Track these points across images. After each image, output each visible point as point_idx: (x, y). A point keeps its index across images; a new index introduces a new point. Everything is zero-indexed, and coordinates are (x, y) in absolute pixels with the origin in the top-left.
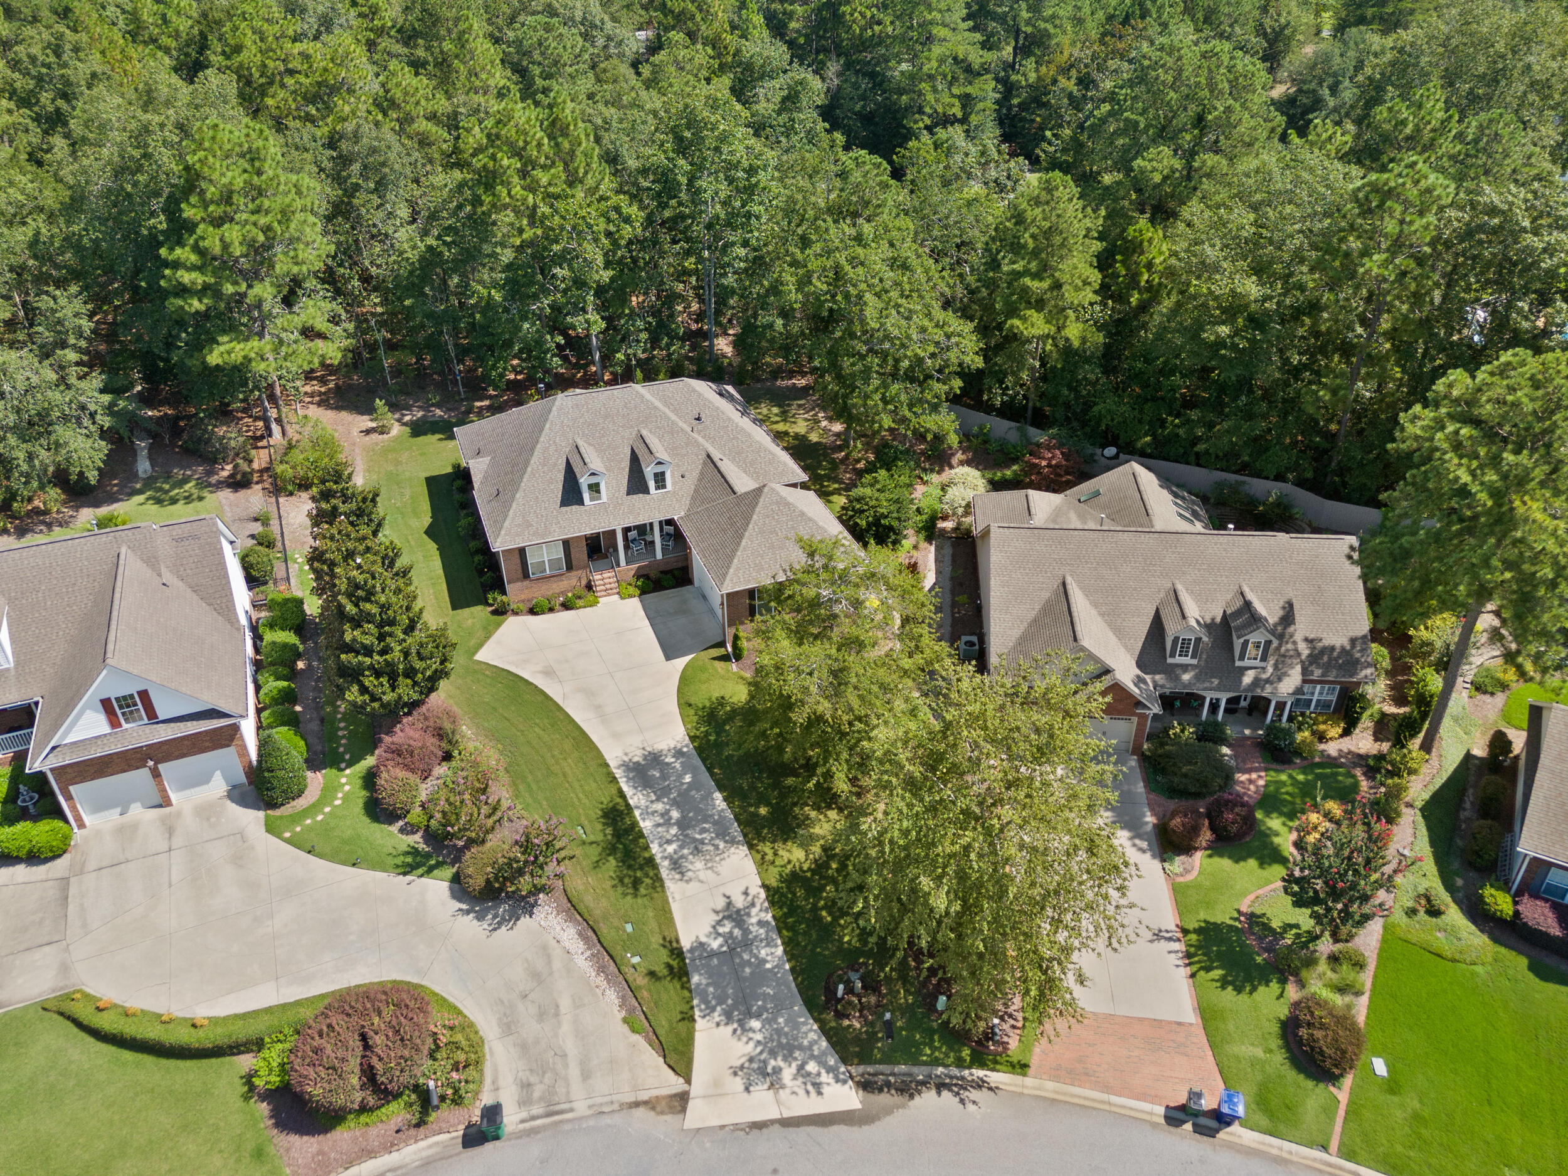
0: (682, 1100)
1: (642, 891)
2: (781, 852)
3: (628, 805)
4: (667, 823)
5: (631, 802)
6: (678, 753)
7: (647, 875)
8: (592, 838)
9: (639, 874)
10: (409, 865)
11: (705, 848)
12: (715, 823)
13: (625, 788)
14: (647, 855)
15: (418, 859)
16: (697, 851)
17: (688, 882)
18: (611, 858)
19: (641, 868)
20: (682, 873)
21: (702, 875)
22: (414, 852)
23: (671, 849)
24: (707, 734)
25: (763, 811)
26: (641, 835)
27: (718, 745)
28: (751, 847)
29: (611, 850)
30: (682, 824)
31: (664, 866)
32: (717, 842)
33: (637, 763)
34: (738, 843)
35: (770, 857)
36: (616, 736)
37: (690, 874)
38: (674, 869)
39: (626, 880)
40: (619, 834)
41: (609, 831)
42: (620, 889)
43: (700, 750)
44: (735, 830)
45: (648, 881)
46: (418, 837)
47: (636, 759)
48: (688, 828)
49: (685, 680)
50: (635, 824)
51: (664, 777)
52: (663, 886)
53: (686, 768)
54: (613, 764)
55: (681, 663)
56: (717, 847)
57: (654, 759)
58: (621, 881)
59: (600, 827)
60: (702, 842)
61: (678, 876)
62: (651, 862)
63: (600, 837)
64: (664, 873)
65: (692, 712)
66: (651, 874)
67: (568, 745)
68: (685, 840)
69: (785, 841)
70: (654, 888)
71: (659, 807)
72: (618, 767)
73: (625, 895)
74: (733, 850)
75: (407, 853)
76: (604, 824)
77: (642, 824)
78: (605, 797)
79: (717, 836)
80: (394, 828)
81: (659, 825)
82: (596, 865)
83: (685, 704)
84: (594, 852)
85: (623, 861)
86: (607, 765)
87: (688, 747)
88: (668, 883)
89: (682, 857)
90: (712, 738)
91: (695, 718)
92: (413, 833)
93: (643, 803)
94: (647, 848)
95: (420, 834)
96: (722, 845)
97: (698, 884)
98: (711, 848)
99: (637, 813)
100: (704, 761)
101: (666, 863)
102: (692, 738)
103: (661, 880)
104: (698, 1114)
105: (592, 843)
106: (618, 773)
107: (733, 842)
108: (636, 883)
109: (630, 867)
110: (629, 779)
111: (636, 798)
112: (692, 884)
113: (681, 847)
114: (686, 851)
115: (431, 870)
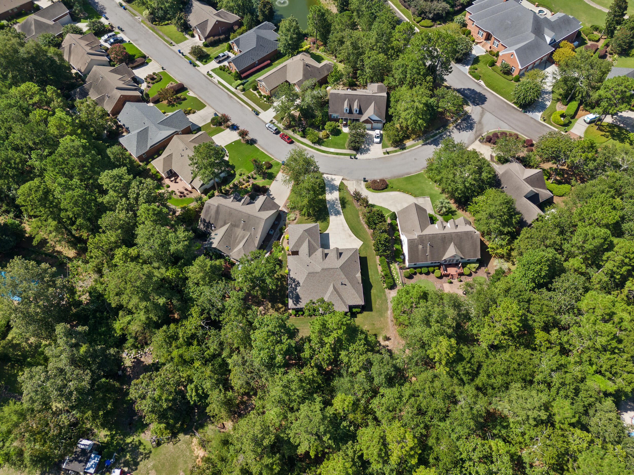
0: (343, 179)
1: (342, 197)
4: (336, 205)
6: (332, 215)
12: (330, 204)
13: (342, 211)
16: (333, 200)
19: (342, 200)
20: (336, 198)
23: (337, 202)
24: (326, 217)
26: (341, 204)
27: (325, 214)
28: (326, 200)
29: (346, 203)
30: (334, 204)
33: (339, 215)
36: (341, 220)
41: (345, 205)
43: (328, 214)
44: (327, 202)
49: (327, 228)
51: (335, 212)
53: (331, 212)
55: (326, 232)
57: (336, 215)
59: (347, 206)
60: (332, 202)
66: (340, 199)
68: (335, 202)
71: (337, 208)
74: (328, 200)
78: (344, 210)
79: (330, 202)
81: (338, 205)
82: (348, 201)
83: (328, 223)
86: (343, 215)
87: (330, 215)
89: (336, 200)
91: (327, 220)
94: (340, 202)
97: (334, 197)
99: (341, 207)
101: (338, 200)
102: (329, 217)
104: (341, 178)
105: (348, 204)
106: (342, 213)
109: (344, 200)
110: (340, 212)
111: (340, 209)
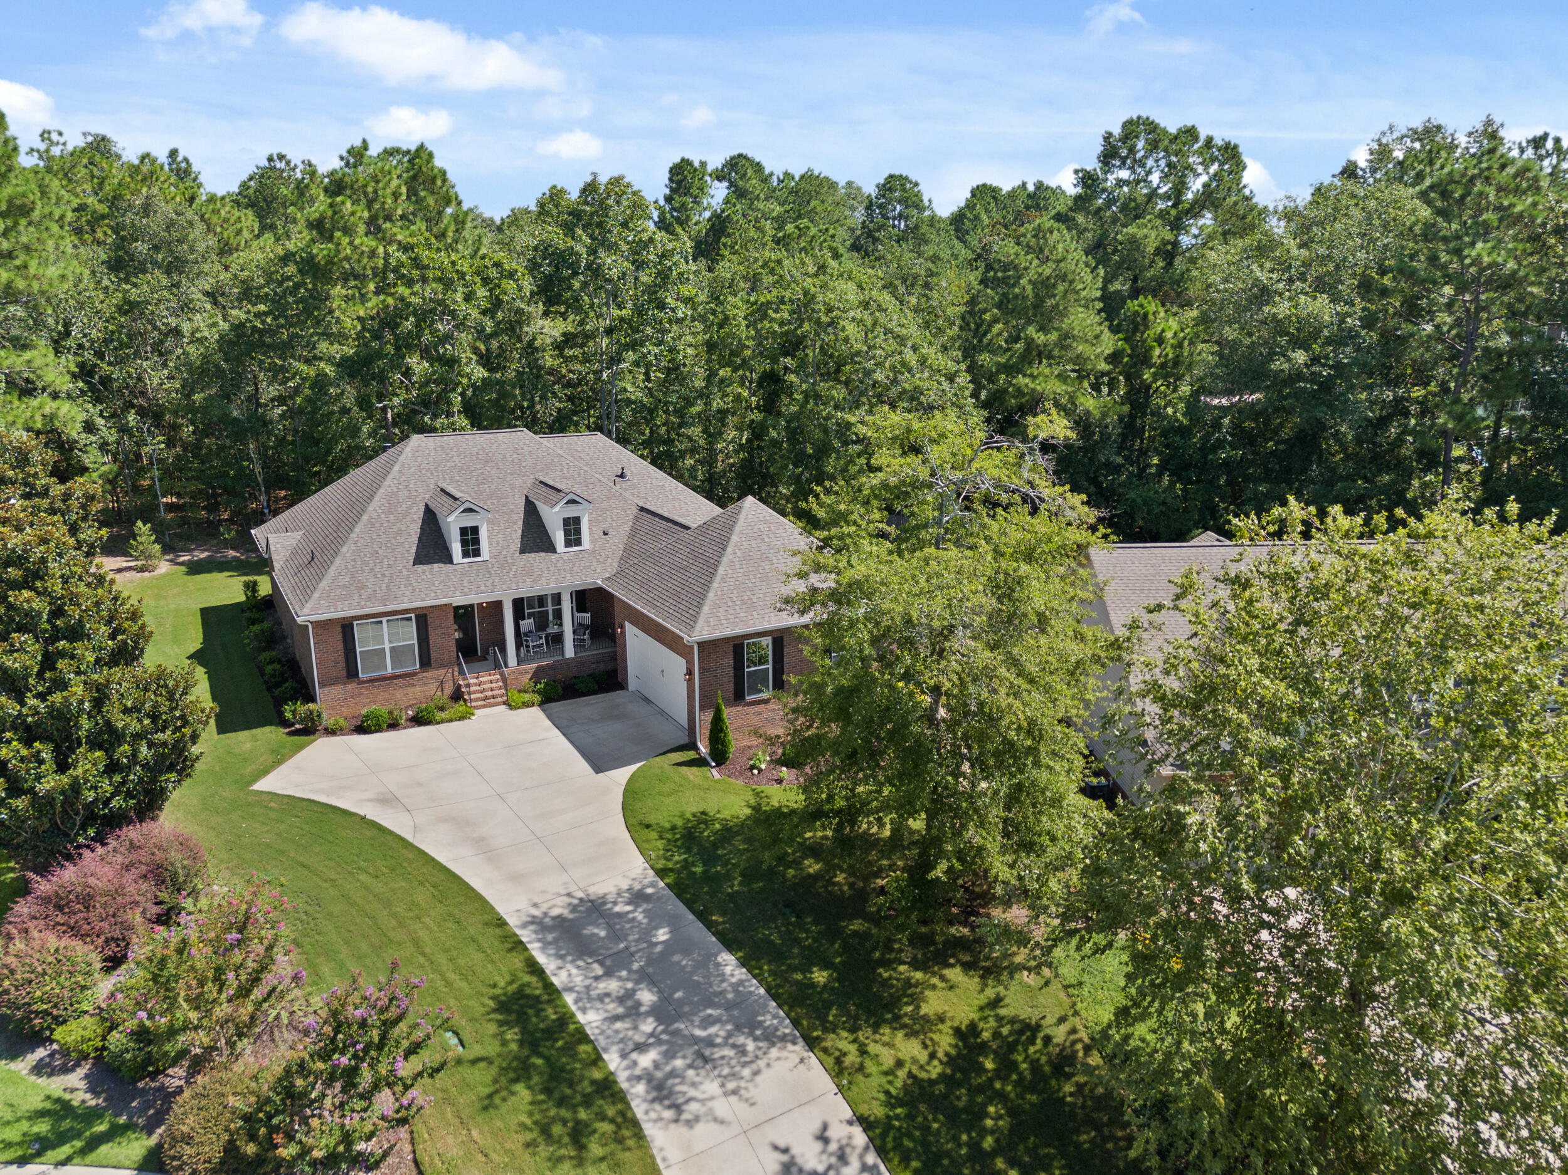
1: (595, 1149)
2: (873, 1048)
3: (549, 986)
4: (633, 1012)
5: (555, 980)
6: (638, 897)
7: (602, 1117)
8: (476, 1051)
9: (583, 1114)
10: (38, 1138)
11: (718, 1053)
12: (729, 1006)
13: (541, 959)
14: (597, 1075)
15: (66, 1124)
16: (703, 1060)
17: (690, 1124)
18: (520, 1088)
19: (587, 1102)
20: (678, 1108)
21: (721, 1107)
22: (61, 1110)
23: (646, 1060)
24: (686, 865)
25: (820, 976)
26: (582, 1036)
27: (712, 880)
28: (812, 1043)
29: (519, 1071)
30: (665, 1013)
31: (637, 1094)
32: (741, 1040)
33: (560, 918)
34: (784, 1038)
35: (852, 1058)
36: (516, 878)
37: (693, 1107)
38: (658, 1099)
39: (557, 1130)
40: (532, 1042)
41: (512, 1035)
42: (544, 1150)
43: (679, 889)
44: (773, 1016)
45: (606, 1127)
46: (76, 1079)
47: (555, 912)
48: (679, 1017)
49: (632, 794)
50: (565, 1019)
51: (616, 935)
52: (639, 1135)
53: (656, 919)
54: (513, 921)
55: (622, 775)
56: (742, 1051)
57: (594, 908)
58: (545, 1131)
59: (492, 1028)
60: (710, 1042)
61: (668, 1114)
62: (607, 1087)
63: (492, 1048)
64: (638, 1109)
65: (654, 835)
66: (611, 1112)
67: (422, 896)
68: (674, 1042)
69: (876, 1027)
70: (620, 1141)
71: (612, 985)
72: (524, 926)
73: (556, 1161)
74: (774, 1052)
75: (41, 1114)
76: (501, 1024)
77: (581, 1018)
78: (503, 974)
79: (738, 1028)
80: (22, 1066)
81: (617, 1018)
82: (488, 1104)
83: (638, 826)
84: (482, 1079)
85: (547, 1090)
86: (501, 923)
87: (655, 886)
88: (649, 1129)
89: (673, 1074)
90: (698, 869)
91: (660, 844)
92: (65, 1070)
93: (579, 980)
94: (597, 1060)
95: (81, 1072)
96: (751, 1046)
97: (713, 1127)
98: (728, 1052)
99: (569, 999)
100: (689, 904)
101: (640, 1088)
102: (661, 873)
103: (635, 1124)
105: (475, 1062)
106: (525, 935)
107: (771, 1038)
108: (578, 1135)
109: (561, 1102)
110: (545, 944)
111: (564, 973)
112: (700, 1127)
113: (669, 1055)
114: (679, 1063)
115: (94, 1143)
